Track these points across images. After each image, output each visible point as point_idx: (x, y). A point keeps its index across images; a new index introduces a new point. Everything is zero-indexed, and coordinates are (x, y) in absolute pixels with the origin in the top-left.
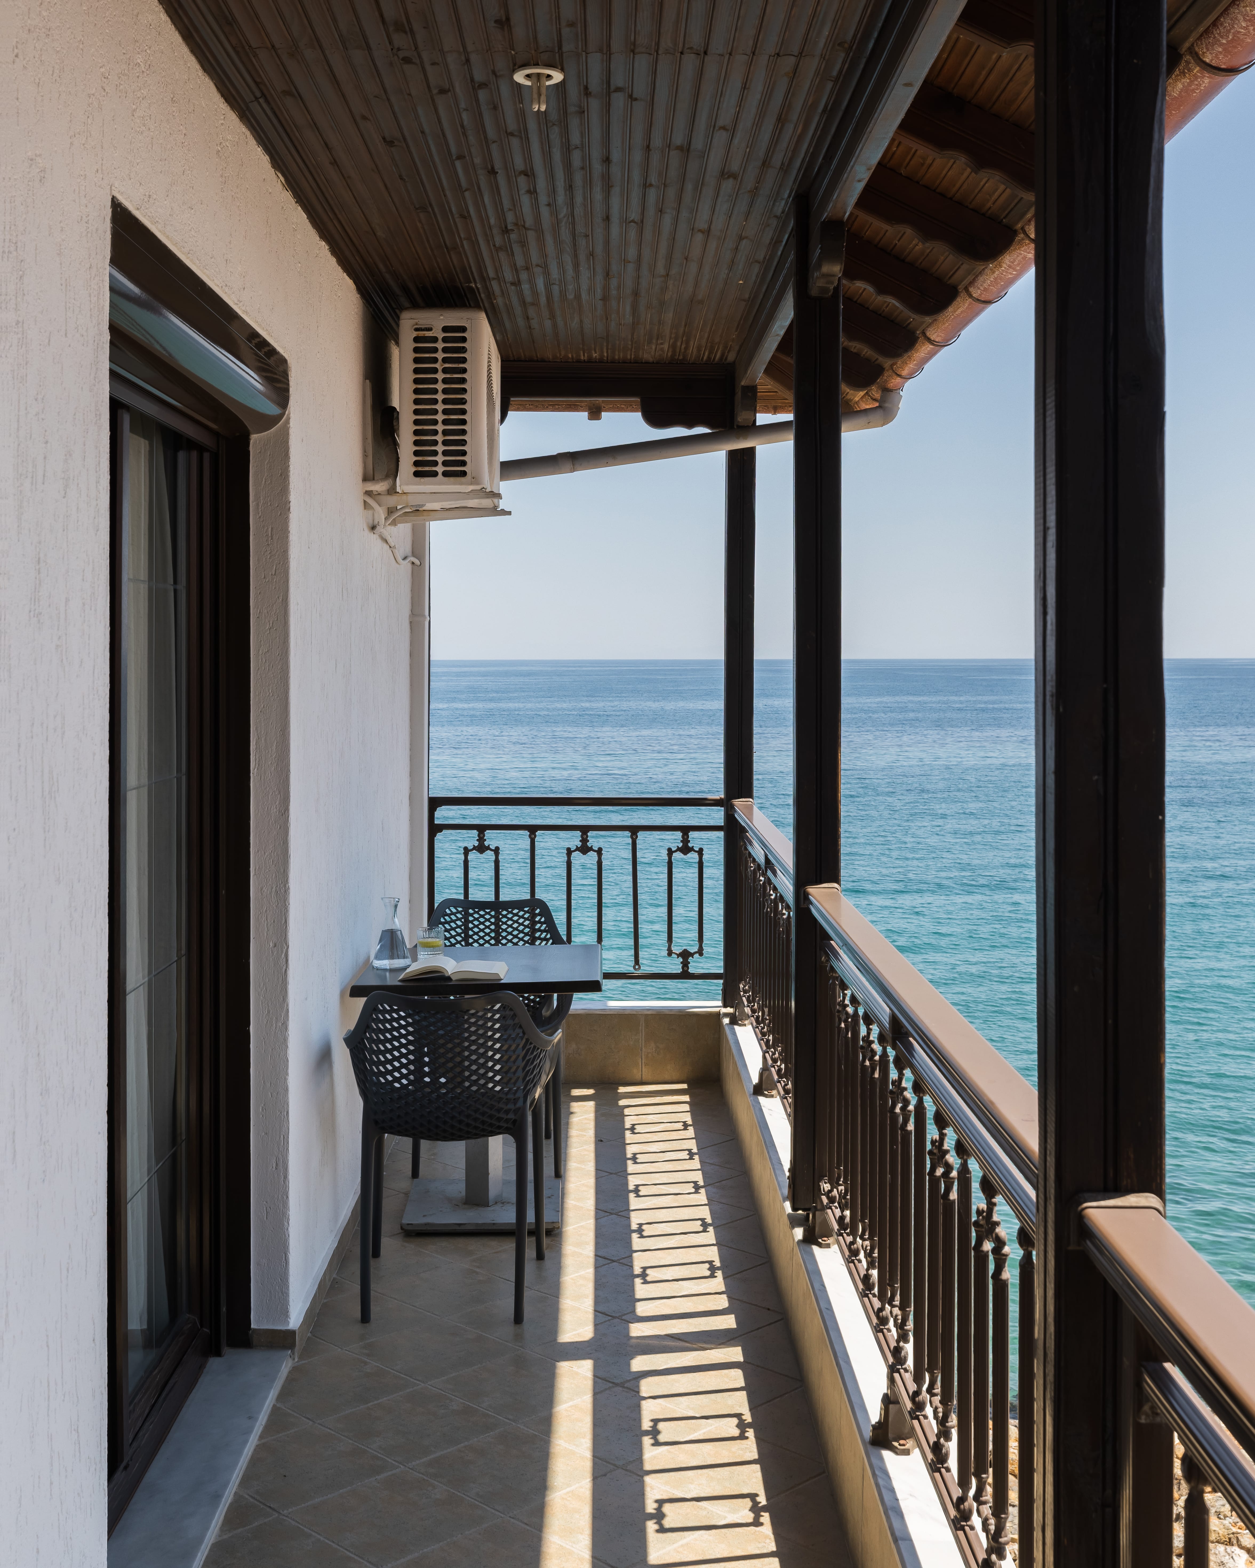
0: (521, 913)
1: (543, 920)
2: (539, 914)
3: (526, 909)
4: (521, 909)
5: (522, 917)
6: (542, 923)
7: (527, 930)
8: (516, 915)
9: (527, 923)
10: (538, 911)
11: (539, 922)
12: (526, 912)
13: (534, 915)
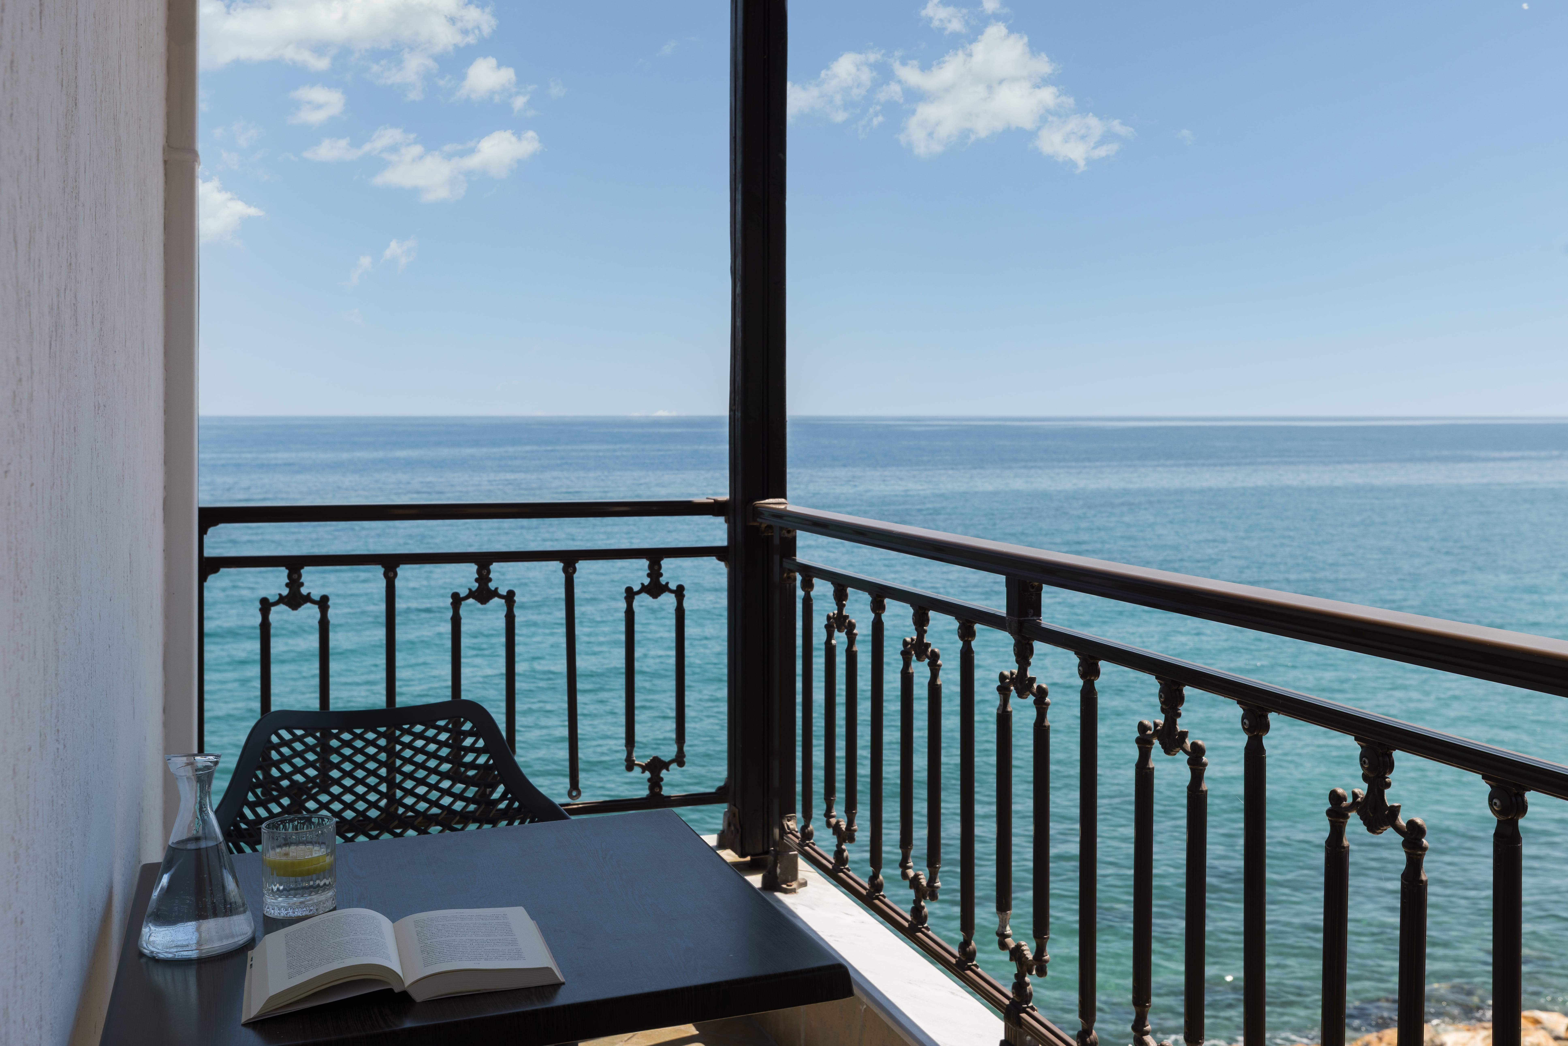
0: (431, 733)
1: (481, 743)
2: (470, 733)
3: (442, 723)
4: (429, 724)
5: (433, 740)
6: (479, 752)
7: (446, 767)
8: (420, 736)
9: (444, 752)
10: (467, 726)
11: (472, 749)
12: (441, 729)
13: (458, 735)
